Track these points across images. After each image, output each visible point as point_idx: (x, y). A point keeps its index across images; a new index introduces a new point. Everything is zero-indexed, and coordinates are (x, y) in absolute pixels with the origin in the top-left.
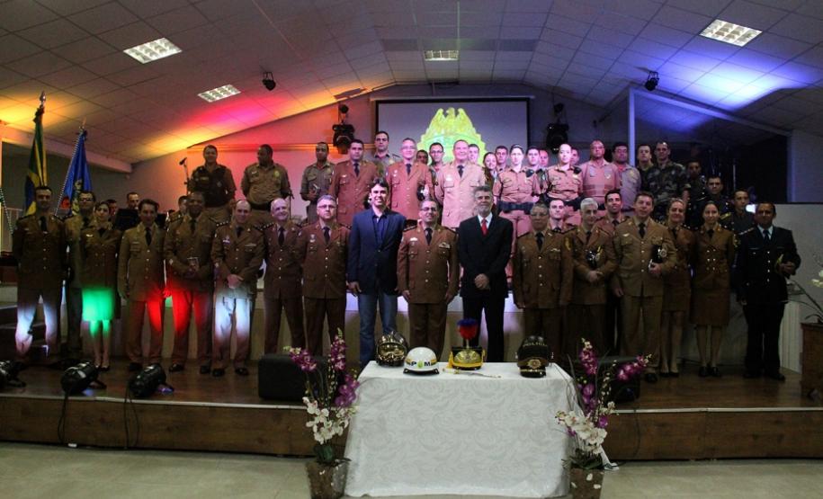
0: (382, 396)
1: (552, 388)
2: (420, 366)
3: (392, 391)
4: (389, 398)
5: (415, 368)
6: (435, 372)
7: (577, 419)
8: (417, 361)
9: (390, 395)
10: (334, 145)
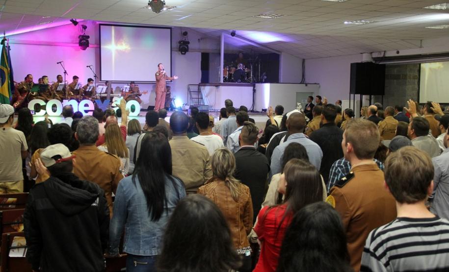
10: (80, 45)
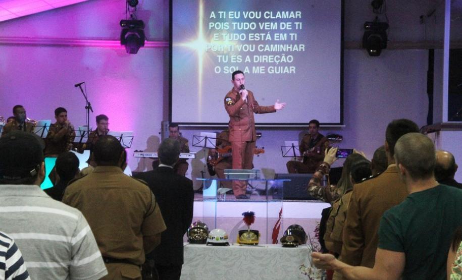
0: (193, 259)
1: (301, 254)
2: (217, 240)
3: (200, 255)
4: (197, 260)
5: (214, 241)
6: (226, 244)
7: (312, 269)
8: (216, 237)
9: (198, 257)
10: (122, 43)
